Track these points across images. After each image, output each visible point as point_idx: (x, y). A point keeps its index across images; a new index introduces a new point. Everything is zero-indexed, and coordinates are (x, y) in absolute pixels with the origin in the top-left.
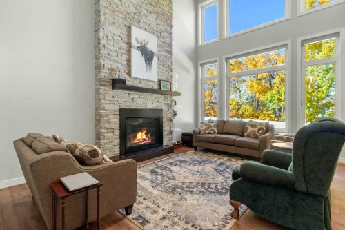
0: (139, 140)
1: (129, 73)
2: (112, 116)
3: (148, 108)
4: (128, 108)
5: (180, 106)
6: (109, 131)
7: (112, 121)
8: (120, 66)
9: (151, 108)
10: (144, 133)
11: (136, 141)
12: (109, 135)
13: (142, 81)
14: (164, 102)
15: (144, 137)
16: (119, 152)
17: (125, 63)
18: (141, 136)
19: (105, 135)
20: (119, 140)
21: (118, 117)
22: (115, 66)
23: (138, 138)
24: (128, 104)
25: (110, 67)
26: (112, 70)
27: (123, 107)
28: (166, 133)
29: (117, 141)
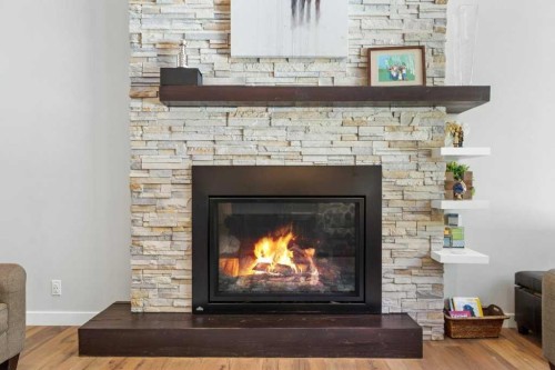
0: (264, 267)
1: (224, 48)
2: (166, 190)
3: (307, 161)
4: (226, 163)
5: (485, 151)
6: (158, 232)
7: (165, 203)
8: (194, 29)
9: (323, 161)
10: (283, 243)
11: (250, 271)
12: (158, 244)
13: (280, 65)
14: (389, 136)
15: (286, 258)
16: (189, 303)
17: (211, 14)
18: (273, 256)
19: (145, 244)
20: (188, 265)
21: (187, 193)
22: (173, 31)
23: (260, 260)
24: (222, 150)
25: (158, 37)
26: (164, 48)
27: (207, 160)
28: (402, 263)
29: (184, 267)
